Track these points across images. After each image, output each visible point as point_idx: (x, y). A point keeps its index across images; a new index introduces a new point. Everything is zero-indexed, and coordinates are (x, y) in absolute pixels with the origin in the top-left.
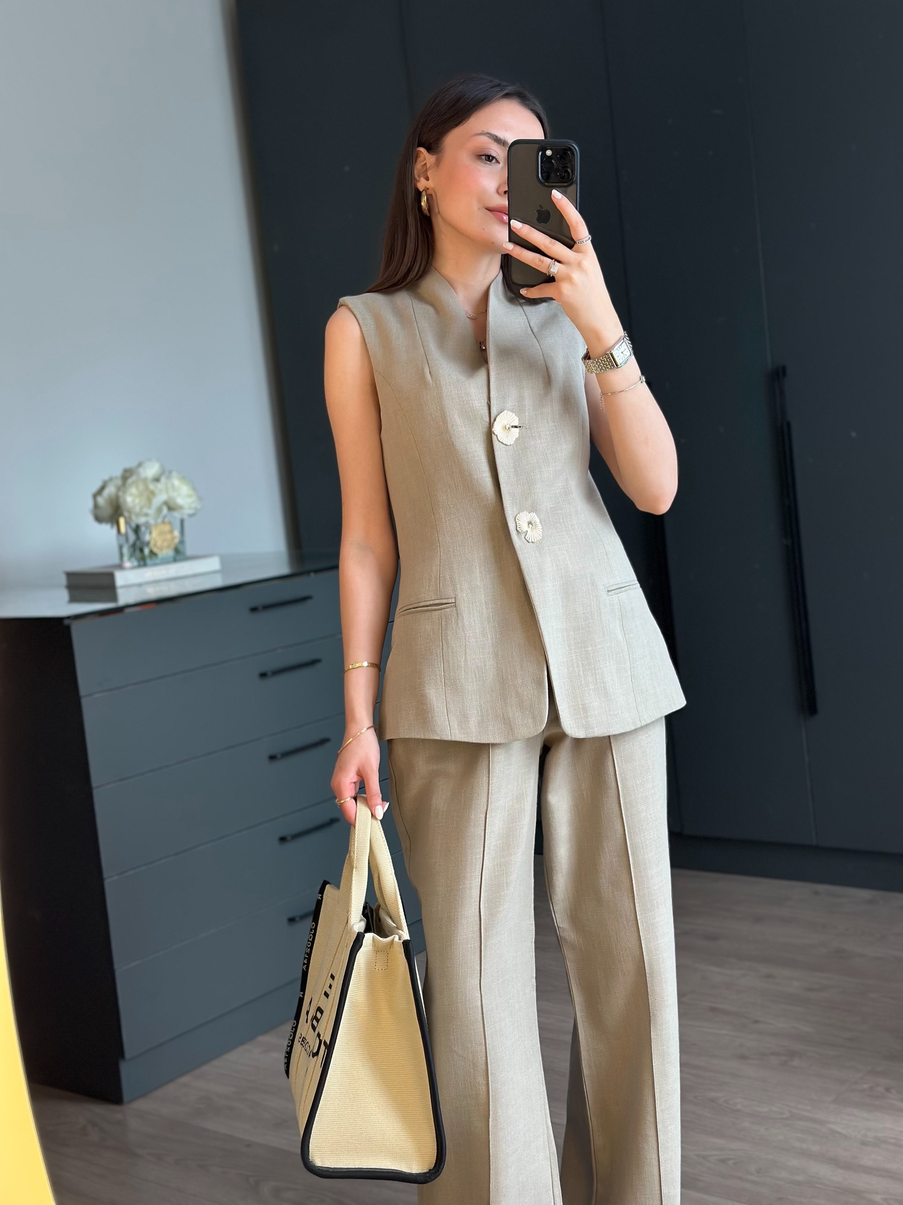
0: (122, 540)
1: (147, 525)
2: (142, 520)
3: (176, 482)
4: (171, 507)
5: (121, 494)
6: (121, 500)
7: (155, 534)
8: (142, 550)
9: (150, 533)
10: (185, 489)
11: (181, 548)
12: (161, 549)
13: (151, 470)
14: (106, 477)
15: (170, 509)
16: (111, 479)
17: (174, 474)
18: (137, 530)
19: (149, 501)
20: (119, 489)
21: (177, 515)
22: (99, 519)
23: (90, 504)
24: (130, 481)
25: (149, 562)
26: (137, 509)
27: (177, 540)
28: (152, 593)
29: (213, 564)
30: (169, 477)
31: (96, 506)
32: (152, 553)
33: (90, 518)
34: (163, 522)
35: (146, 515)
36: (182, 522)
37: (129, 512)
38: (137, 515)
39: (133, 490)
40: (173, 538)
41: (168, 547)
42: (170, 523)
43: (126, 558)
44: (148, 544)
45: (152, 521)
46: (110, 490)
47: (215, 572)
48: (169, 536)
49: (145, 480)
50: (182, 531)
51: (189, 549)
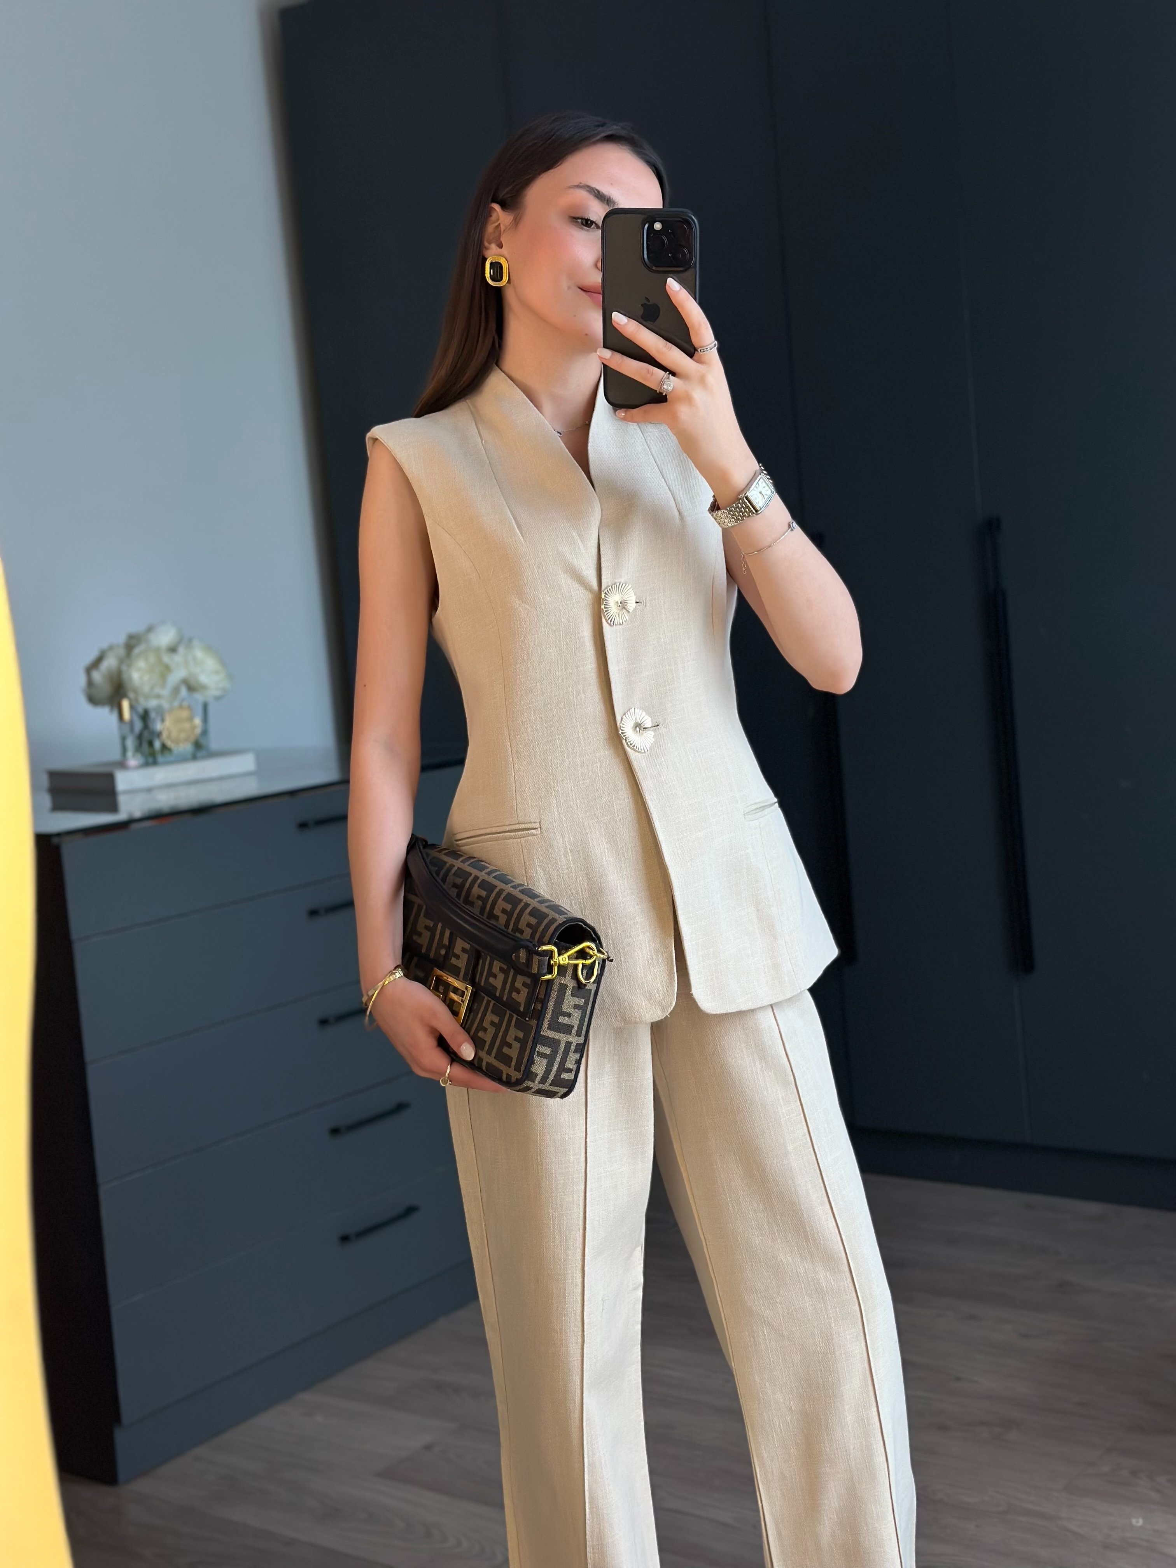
0: (126, 729)
1: (160, 711)
2: (152, 704)
3: (199, 654)
4: (191, 686)
5: (124, 668)
6: (125, 676)
7: (168, 722)
8: (151, 744)
9: (163, 720)
10: (210, 663)
11: (203, 741)
12: (177, 742)
13: (164, 637)
14: (104, 645)
15: (190, 689)
16: (111, 648)
17: (196, 642)
18: (145, 716)
19: (163, 677)
20: (121, 661)
21: (199, 697)
22: (93, 700)
23: (82, 681)
24: (136, 651)
25: (160, 759)
26: (146, 689)
27: (198, 731)
28: (165, 800)
29: (246, 763)
30: (189, 647)
31: (90, 683)
32: (164, 747)
33: (82, 700)
34: (181, 707)
35: (158, 696)
36: (205, 707)
37: (135, 691)
38: (147, 697)
39: (141, 664)
40: (194, 728)
41: (186, 740)
42: (190, 708)
43: (130, 754)
44: (159, 735)
45: (166, 705)
46: (110, 663)
47: (248, 774)
48: (187, 726)
49: (157, 650)
50: (205, 719)
51: (214, 743)
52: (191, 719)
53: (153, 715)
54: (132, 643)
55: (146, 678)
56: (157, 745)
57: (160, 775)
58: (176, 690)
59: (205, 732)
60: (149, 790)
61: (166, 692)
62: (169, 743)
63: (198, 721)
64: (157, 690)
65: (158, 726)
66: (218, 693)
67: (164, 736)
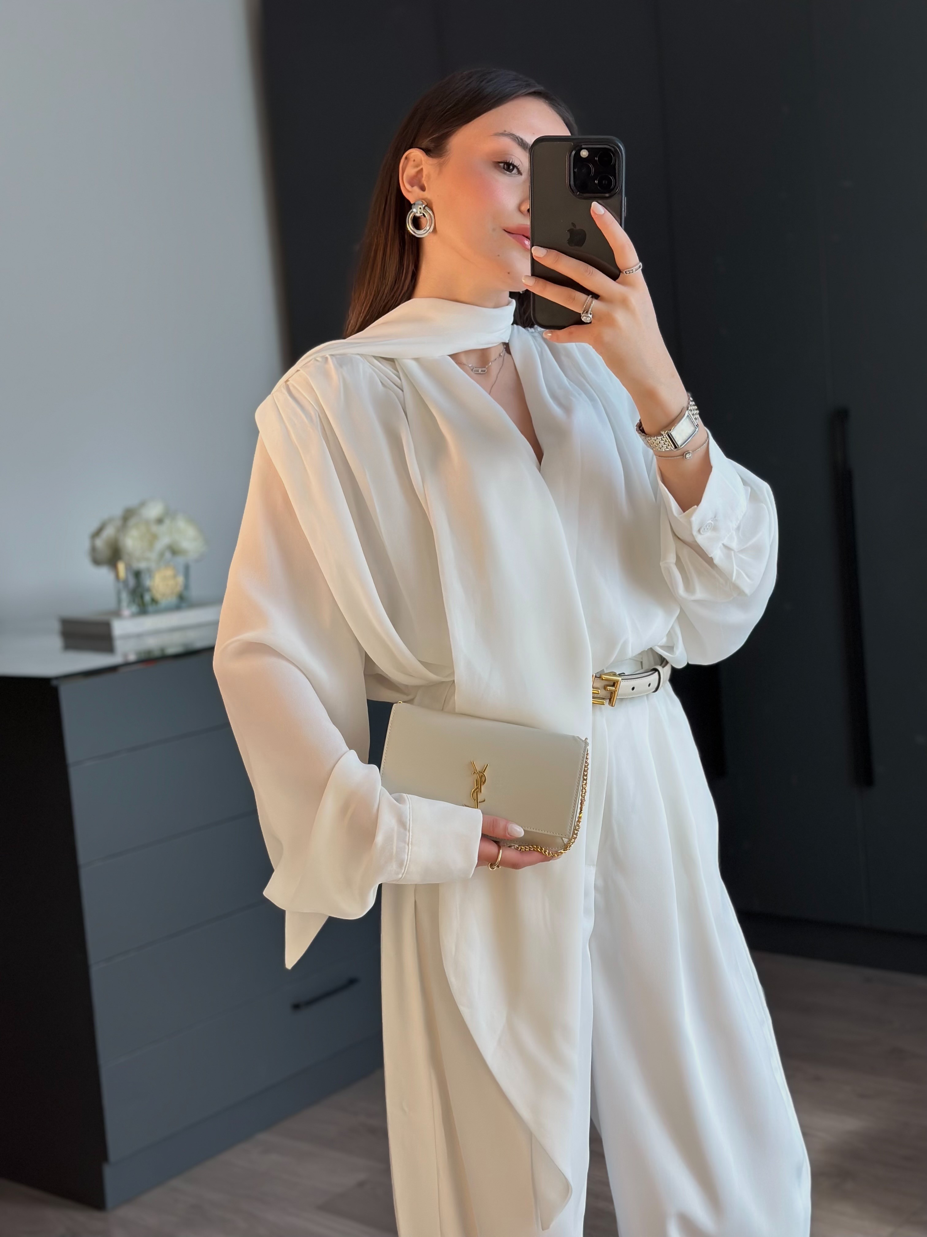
0: (121, 585)
1: (149, 571)
3: (182, 524)
5: (120, 536)
6: (121, 543)
7: (157, 579)
8: (142, 597)
9: (153, 578)
10: (190, 532)
11: (185, 595)
12: (164, 594)
13: (154, 511)
14: (104, 517)
15: (175, 553)
16: (110, 520)
17: (180, 515)
18: (137, 575)
19: (151, 544)
20: (119, 531)
21: (180, 560)
22: (97, 562)
24: (131, 522)
25: (151, 608)
26: (138, 553)
27: (181, 587)
30: (173, 519)
31: (94, 550)
32: (154, 601)
33: (87, 561)
34: (166, 566)
35: (147, 559)
36: (187, 567)
37: (129, 556)
38: (138, 560)
39: (134, 533)
40: (177, 584)
41: (171, 593)
42: (174, 568)
43: (125, 603)
44: (148, 590)
45: (153, 565)
46: (109, 532)
48: (171, 582)
49: (147, 523)
50: (187, 576)
52: (175, 576)
53: (144, 575)
54: (128, 515)
55: (138, 544)
56: (147, 598)
57: (149, 623)
58: (162, 555)
59: (187, 587)
60: (139, 636)
61: (153, 556)
62: (157, 597)
63: (181, 579)
64: (147, 554)
65: (148, 582)
66: (197, 556)
67: (154, 590)
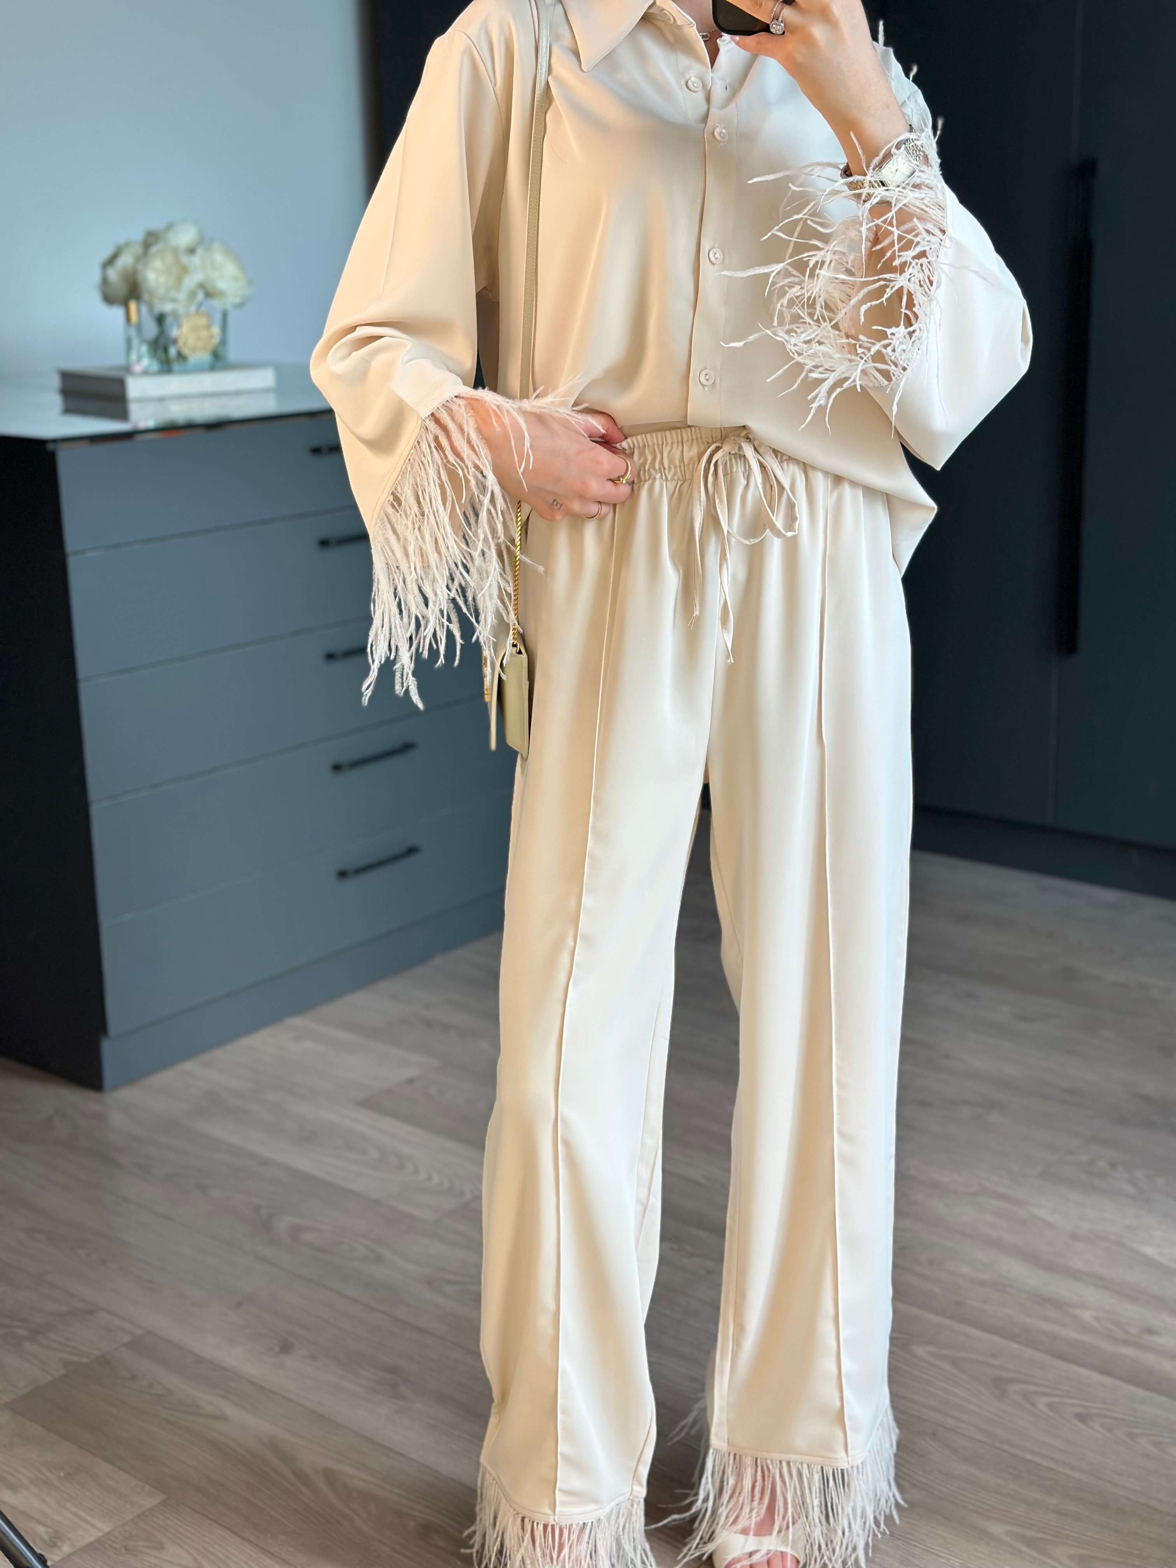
0: (133, 333)
1: (176, 315)
2: (168, 307)
3: (218, 257)
4: (209, 292)
5: (140, 267)
6: (140, 276)
7: (186, 328)
8: (166, 350)
9: (180, 326)
10: (230, 269)
11: (221, 351)
12: (193, 350)
13: (184, 237)
14: (121, 240)
15: (208, 295)
16: (128, 245)
17: (216, 245)
18: (160, 319)
19: (179, 281)
20: (138, 259)
21: (216, 303)
22: (109, 299)
23: (96, 276)
24: (154, 249)
25: (176, 367)
26: (161, 291)
27: (216, 340)
28: (179, 412)
29: (265, 378)
30: (208, 249)
31: (105, 282)
32: (181, 356)
33: (96, 298)
34: (198, 313)
35: (174, 300)
36: (225, 315)
37: (150, 293)
38: (162, 300)
39: (158, 264)
40: (212, 336)
41: (204, 348)
42: (208, 315)
44: (175, 341)
45: (181, 310)
46: (126, 260)
47: (266, 390)
48: (204, 334)
49: (175, 251)
50: (224, 327)
51: (233, 353)
52: (209, 326)
53: (169, 320)
54: (151, 240)
55: (162, 279)
56: (173, 352)
57: (173, 384)
58: (192, 295)
59: (223, 342)
60: (161, 400)
61: (182, 295)
62: (186, 351)
63: (216, 330)
64: (173, 294)
65: (174, 333)
66: (237, 300)
67: (181, 342)
